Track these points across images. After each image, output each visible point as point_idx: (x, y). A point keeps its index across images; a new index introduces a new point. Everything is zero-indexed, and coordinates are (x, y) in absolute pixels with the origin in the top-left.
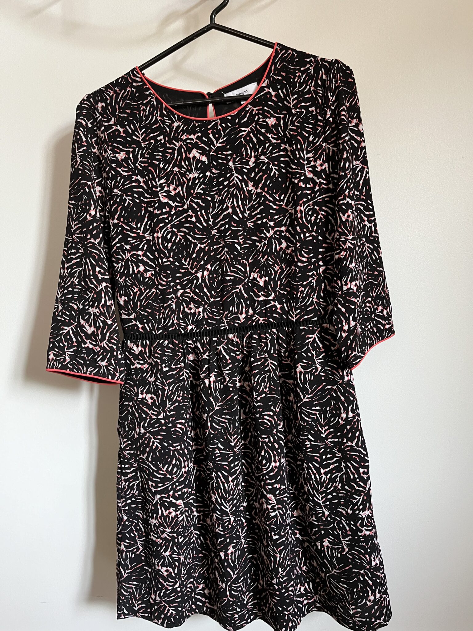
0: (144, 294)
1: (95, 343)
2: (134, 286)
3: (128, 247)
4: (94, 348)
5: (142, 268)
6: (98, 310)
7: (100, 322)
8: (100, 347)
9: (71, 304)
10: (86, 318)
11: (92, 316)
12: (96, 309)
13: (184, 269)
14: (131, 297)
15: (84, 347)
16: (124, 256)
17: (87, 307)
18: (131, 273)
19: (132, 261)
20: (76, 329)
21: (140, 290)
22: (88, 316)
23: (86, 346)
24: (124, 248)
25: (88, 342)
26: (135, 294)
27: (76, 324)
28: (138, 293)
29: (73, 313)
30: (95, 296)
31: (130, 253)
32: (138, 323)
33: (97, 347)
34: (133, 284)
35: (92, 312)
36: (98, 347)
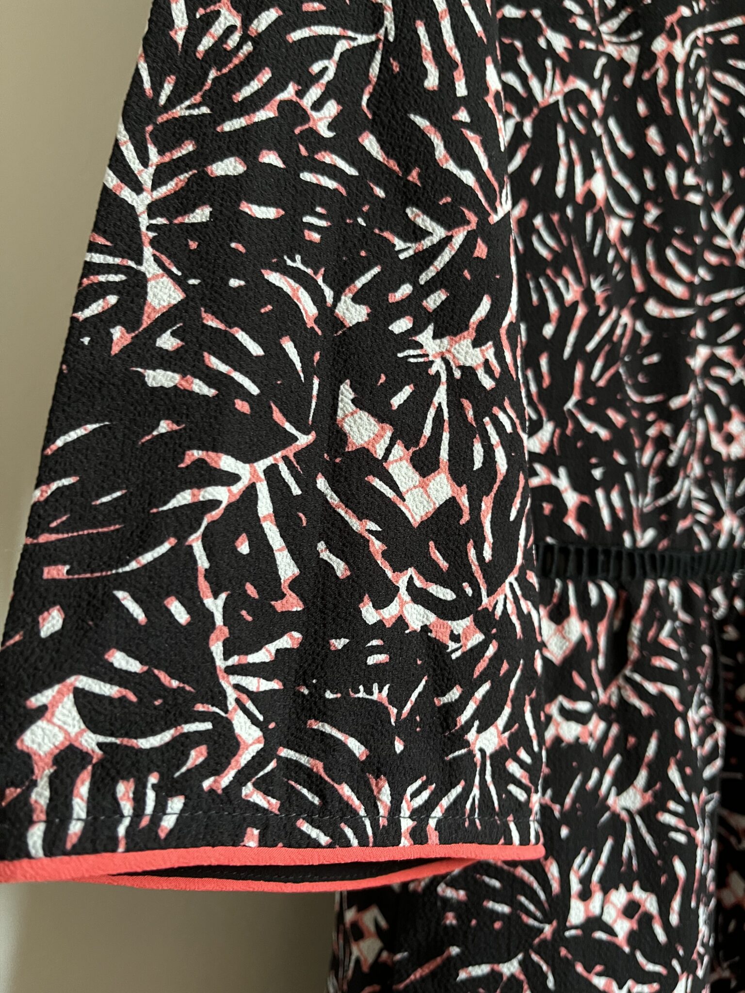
0: (604, 329)
1: (446, 594)
2: (566, 272)
3: (560, 43)
4: (441, 628)
5: (599, 186)
6: (489, 351)
7: (495, 439)
8: (484, 620)
9: (274, 278)
10: (397, 401)
11: (441, 396)
12: (477, 343)
13: (719, 250)
14: (548, 330)
15: (379, 628)
16: (534, 83)
17: (401, 326)
18: (560, 190)
19: (570, 129)
20: (307, 482)
21: (588, 295)
22: (408, 390)
23: (389, 613)
24: (542, 43)
25: (402, 583)
26: (567, 312)
27: (304, 440)
28: (581, 311)
29: (289, 346)
30: (481, 250)
31: (565, 79)
32: (563, 482)
33: (460, 626)
34: (562, 259)
35: (438, 366)
36: (468, 621)
